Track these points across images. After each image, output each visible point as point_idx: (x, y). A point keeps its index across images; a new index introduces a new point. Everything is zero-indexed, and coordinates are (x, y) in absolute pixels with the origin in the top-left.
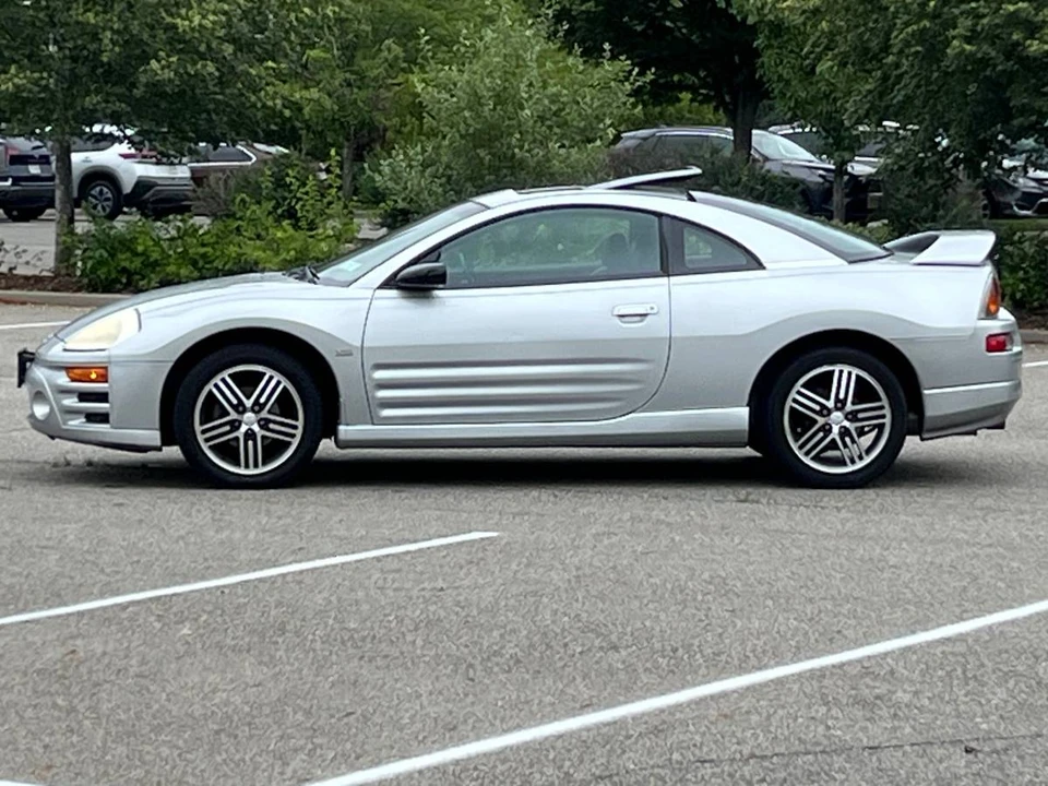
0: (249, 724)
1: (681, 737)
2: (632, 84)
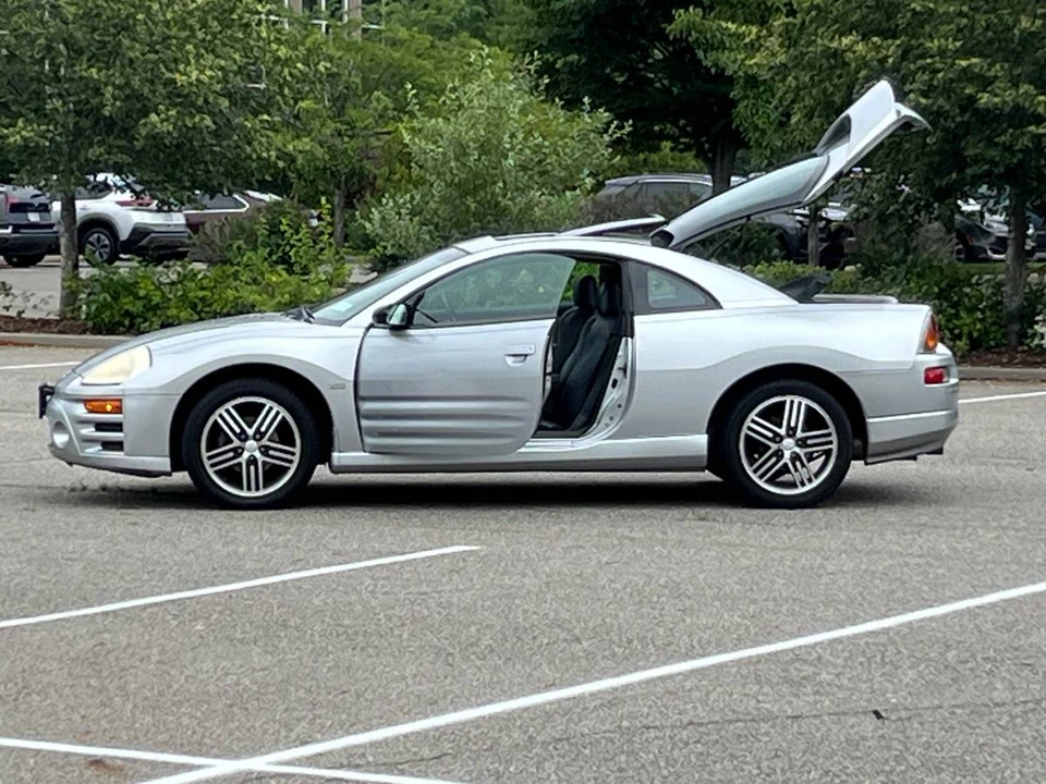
1: (631, 709)
2: (611, 136)
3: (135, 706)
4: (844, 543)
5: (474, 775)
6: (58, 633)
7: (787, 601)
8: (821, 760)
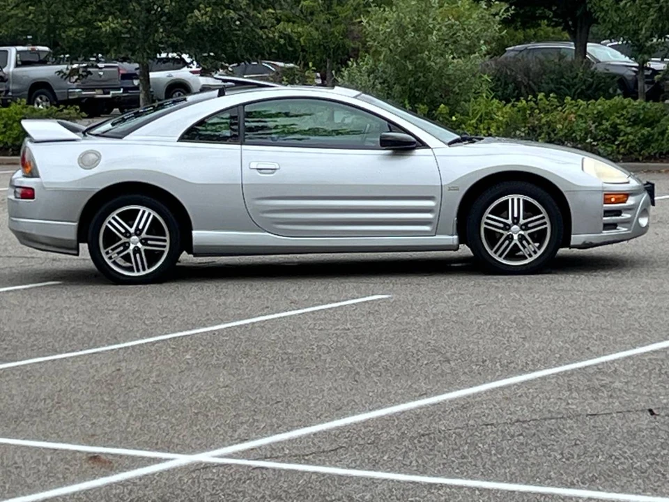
0: (217, 408)
1: (477, 411)
2: (500, 17)
3: (131, 415)
4: (643, 287)
5: (358, 463)
6: (91, 363)
7: (597, 329)
8: (607, 447)
